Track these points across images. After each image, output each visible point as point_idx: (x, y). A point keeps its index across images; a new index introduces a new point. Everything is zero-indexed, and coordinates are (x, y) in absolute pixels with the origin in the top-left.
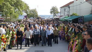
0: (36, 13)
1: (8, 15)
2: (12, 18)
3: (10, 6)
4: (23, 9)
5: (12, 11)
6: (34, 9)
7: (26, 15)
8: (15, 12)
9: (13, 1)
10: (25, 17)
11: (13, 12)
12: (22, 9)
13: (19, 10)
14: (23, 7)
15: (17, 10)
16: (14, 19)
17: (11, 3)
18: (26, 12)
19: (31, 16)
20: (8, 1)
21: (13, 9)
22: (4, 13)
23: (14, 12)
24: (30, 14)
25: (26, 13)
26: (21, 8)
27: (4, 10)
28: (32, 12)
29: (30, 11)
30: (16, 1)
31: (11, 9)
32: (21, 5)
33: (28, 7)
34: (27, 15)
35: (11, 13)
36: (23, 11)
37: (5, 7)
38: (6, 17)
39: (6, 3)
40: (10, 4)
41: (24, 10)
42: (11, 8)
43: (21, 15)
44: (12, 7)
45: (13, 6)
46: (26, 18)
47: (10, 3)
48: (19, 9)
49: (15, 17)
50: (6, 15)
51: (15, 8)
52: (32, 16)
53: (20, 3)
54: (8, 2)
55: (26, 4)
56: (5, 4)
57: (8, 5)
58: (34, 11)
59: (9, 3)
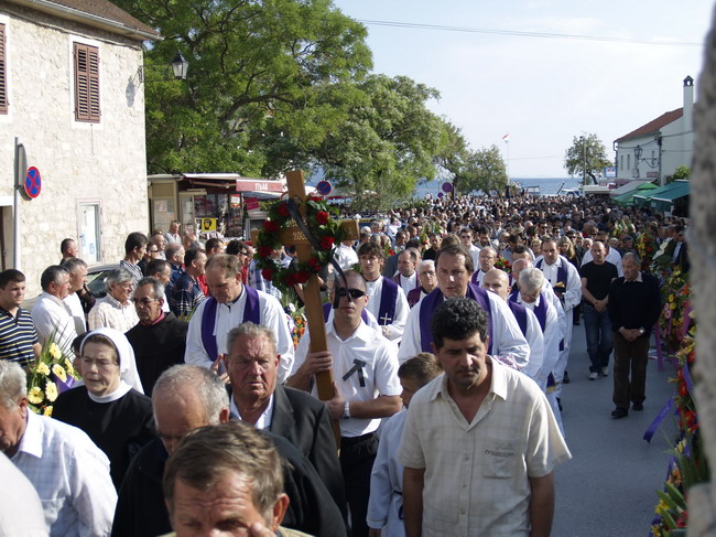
0: (496, 170)
1: (368, 179)
2: (383, 192)
3: (378, 138)
4: (437, 152)
5: (386, 161)
6: (489, 148)
7: (451, 182)
8: (398, 167)
9: (390, 116)
10: (447, 187)
11: (391, 166)
12: (431, 150)
13: (418, 157)
14: (437, 140)
15: (407, 155)
16: (395, 197)
17: (381, 123)
18: (452, 167)
19: (475, 185)
20: (364, 119)
21: (388, 151)
22: (348, 172)
23: (393, 168)
24: (469, 175)
25: (452, 171)
26: (425, 147)
27: (350, 156)
28: (480, 162)
29: (471, 161)
30: (401, 115)
31: (382, 155)
32: (424, 132)
33: (460, 140)
34: (455, 180)
35: (379, 173)
36: (435, 160)
37: (351, 143)
38: (358, 191)
39: (356, 127)
40: (378, 130)
41: (443, 157)
42: (380, 148)
43: (429, 179)
44: (385, 143)
45: (390, 138)
46: (449, 194)
47: (376, 124)
48: (416, 151)
49: (400, 189)
50: (356, 180)
51: (400, 148)
52: (480, 183)
53: (423, 122)
54: (367, 122)
55: (448, 128)
56: (350, 129)
57: (364, 133)
58: (490, 161)
59: (372, 125)
